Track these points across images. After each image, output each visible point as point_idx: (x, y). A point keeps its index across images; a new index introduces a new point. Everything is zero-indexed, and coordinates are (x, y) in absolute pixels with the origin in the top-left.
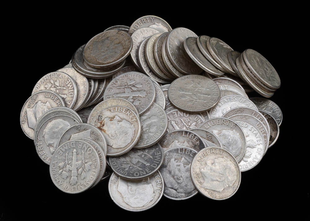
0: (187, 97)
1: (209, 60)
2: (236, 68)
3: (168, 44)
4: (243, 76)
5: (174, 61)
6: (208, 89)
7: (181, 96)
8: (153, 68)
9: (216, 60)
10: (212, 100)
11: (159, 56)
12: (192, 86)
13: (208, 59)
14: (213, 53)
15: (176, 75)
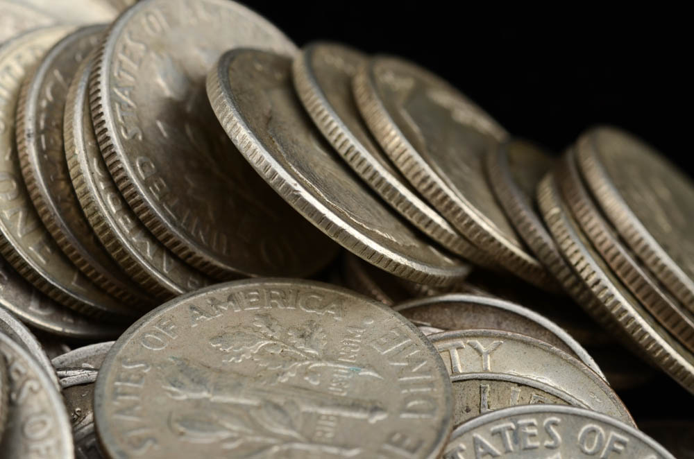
0: (223, 428)
1: (373, 183)
2: (541, 232)
3: (103, 80)
4: (590, 282)
5: (141, 190)
6: (370, 367)
7: (189, 422)
8: (8, 238)
9: (415, 182)
10: (398, 444)
11: (50, 161)
12: (262, 353)
13: (366, 177)
14: (394, 139)
15: (154, 282)
